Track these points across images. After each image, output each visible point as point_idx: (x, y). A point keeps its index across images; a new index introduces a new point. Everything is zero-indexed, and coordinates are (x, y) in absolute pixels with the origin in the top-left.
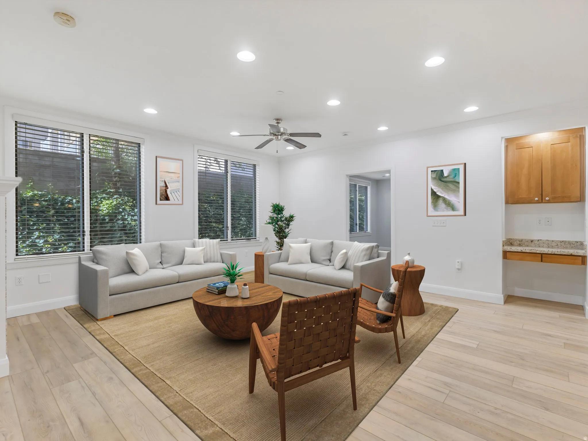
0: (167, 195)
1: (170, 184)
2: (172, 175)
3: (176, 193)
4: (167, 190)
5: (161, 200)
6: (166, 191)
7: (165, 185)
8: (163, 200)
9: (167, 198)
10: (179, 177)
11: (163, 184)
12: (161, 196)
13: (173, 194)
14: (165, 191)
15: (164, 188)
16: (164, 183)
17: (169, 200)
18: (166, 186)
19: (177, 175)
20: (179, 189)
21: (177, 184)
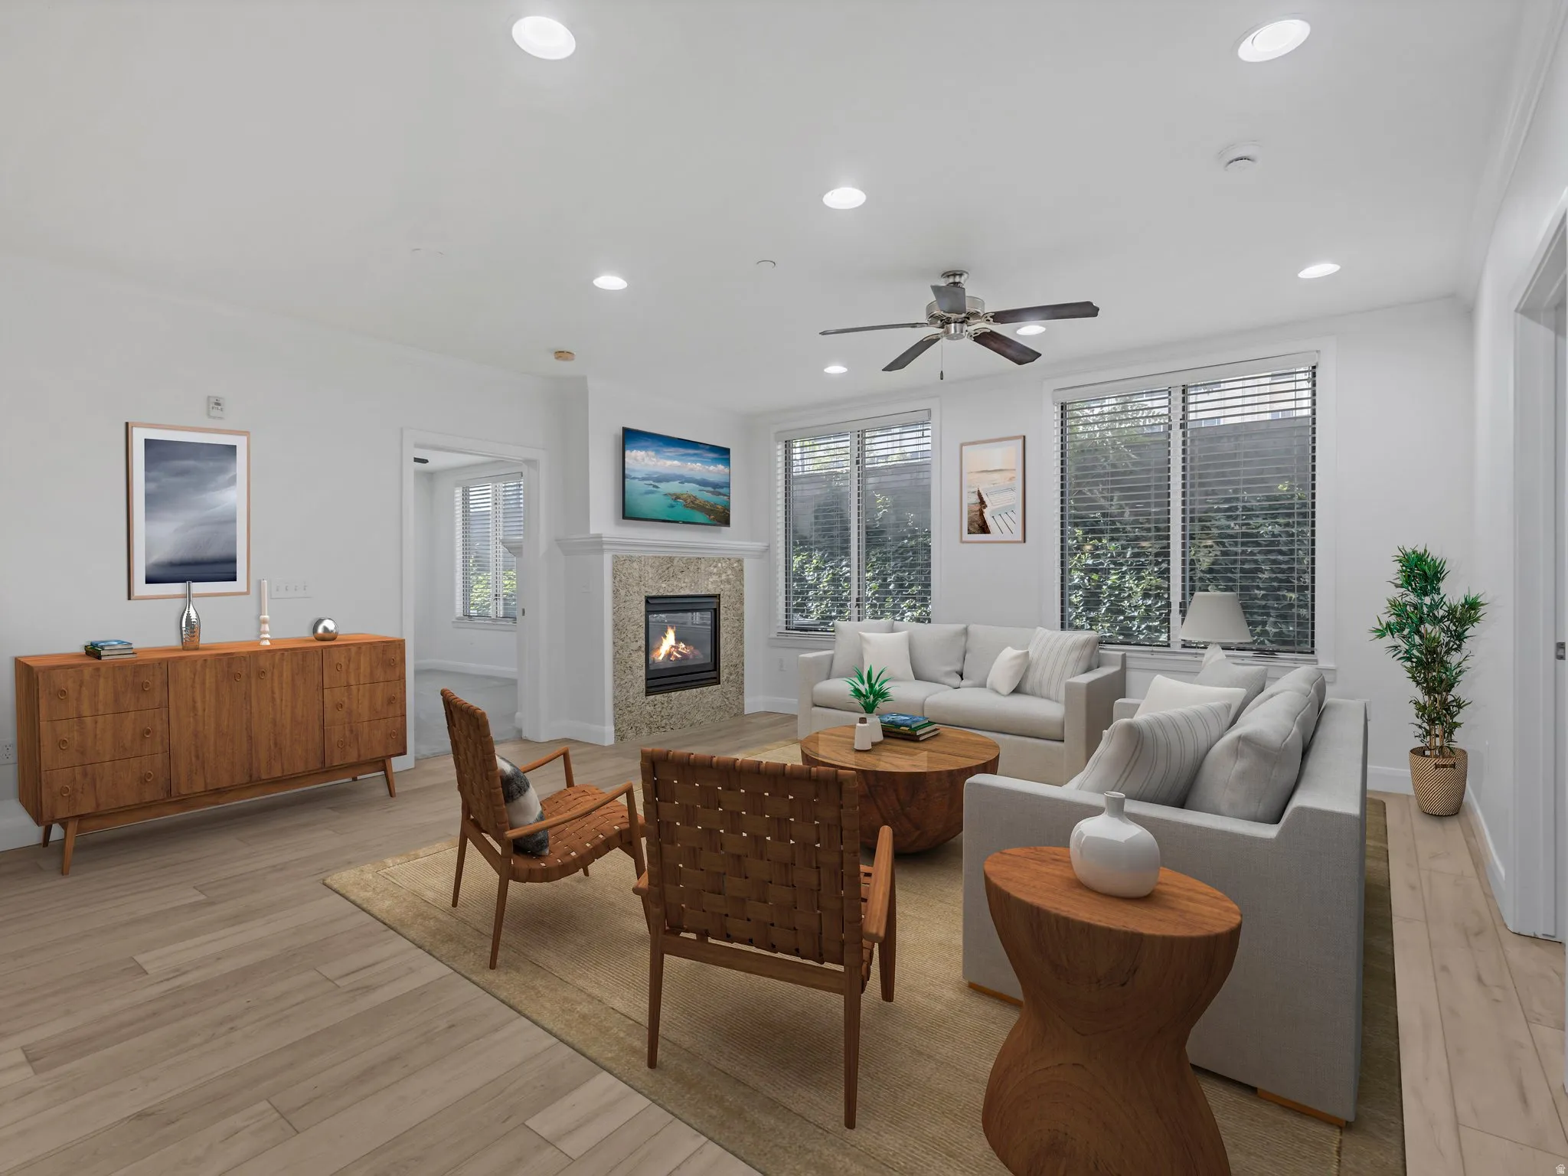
0: (985, 522)
1: (991, 497)
2: (996, 476)
3: (1005, 516)
4: (984, 510)
5: (970, 532)
6: (982, 514)
7: (979, 501)
8: (974, 533)
9: (984, 529)
10: (1014, 477)
11: (975, 499)
12: (970, 523)
13: (998, 518)
14: (978, 513)
15: (977, 508)
16: (977, 497)
17: (989, 532)
18: (982, 502)
19: (1009, 475)
20: (1014, 505)
21: (1009, 495)
